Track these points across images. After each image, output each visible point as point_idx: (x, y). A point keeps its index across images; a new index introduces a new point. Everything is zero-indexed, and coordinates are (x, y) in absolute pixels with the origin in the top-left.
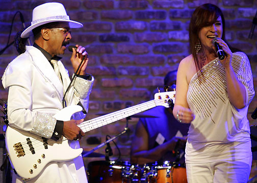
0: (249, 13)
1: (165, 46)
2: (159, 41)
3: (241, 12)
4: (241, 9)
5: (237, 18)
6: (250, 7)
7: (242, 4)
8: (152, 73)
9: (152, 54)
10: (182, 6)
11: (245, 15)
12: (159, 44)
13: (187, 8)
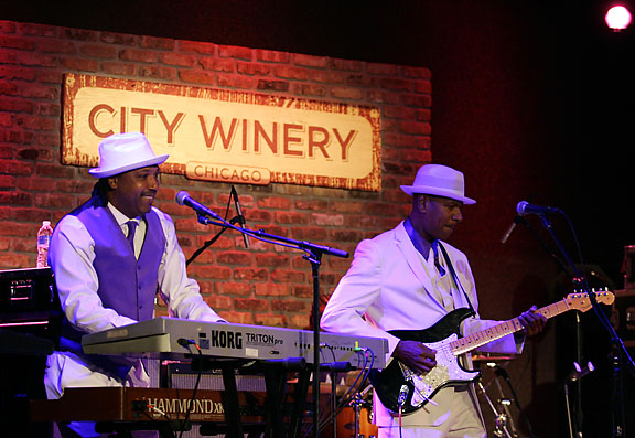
0: (324, 219)
1: (231, 255)
2: (224, 249)
3: (315, 218)
4: (314, 214)
5: (309, 226)
6: (324, 213)
7: (316, 208)
8: (216, 291)
9: (216, 265)
10: (251, 204)
11: (319, 222)
12: (225, 252)
13: (256, 208)
